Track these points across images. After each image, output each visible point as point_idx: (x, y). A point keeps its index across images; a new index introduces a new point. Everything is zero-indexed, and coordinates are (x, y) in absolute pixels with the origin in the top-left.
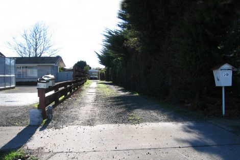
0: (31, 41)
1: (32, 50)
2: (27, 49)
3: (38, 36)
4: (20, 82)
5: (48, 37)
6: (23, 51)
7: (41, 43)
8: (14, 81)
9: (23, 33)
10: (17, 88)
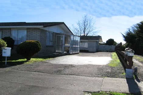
0: (82, 27)
1: (82, 32)
2: (80, 31)
3: (86, 24)
4: (82, 50)
5: (92, 24)
6: (77, 32)
7: (87, 28)
8: (79, 49)
9: (78, 22)
10: (81, 54)
